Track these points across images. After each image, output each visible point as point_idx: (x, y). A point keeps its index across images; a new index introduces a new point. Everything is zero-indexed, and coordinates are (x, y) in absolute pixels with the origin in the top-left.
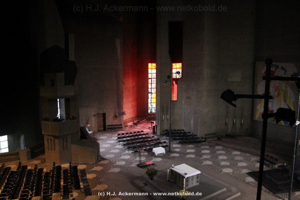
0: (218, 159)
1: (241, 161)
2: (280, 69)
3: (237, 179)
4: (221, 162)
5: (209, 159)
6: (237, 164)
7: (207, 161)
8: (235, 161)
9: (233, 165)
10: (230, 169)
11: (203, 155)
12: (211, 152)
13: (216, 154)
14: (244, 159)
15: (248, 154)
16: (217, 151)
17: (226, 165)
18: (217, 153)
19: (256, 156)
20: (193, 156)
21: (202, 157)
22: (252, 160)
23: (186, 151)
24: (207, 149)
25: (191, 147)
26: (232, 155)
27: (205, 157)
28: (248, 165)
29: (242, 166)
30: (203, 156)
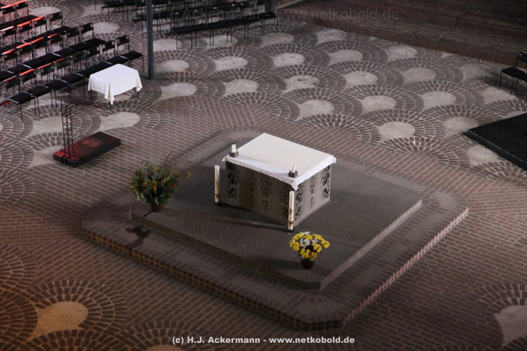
0: (347, 87)
1: (429, 87)
3: (440, 157)
4: (363, 98)
5: (313, 89)
6: (421, 102)
7: (310, 102)
8: (407, 87)
9: (409, 107)
10: (402, 124)
11: (288, 77)
12: (307, 59)
13: (332, 67)
14: (437, 77)
15: (445, 55)
16: (330, 55)
17: (384, 108)
18: (332, 62)
19: (474, 60)
20: (249, 86)
21: (283, 86)
22: (465, 77)
23: (212, 66)
24: (290, 49)
25: (223, 45)
26: (390, 64)
27: (294, 84)
28: (459, 99)
29: (439, 105)
30: (287, 81)
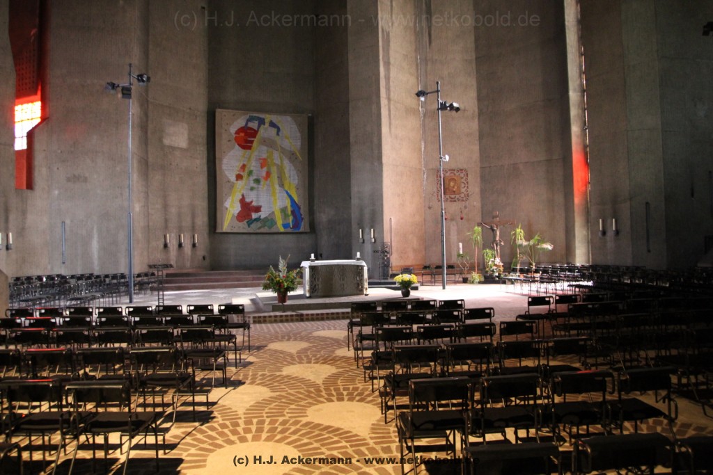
2: (267, 125)
